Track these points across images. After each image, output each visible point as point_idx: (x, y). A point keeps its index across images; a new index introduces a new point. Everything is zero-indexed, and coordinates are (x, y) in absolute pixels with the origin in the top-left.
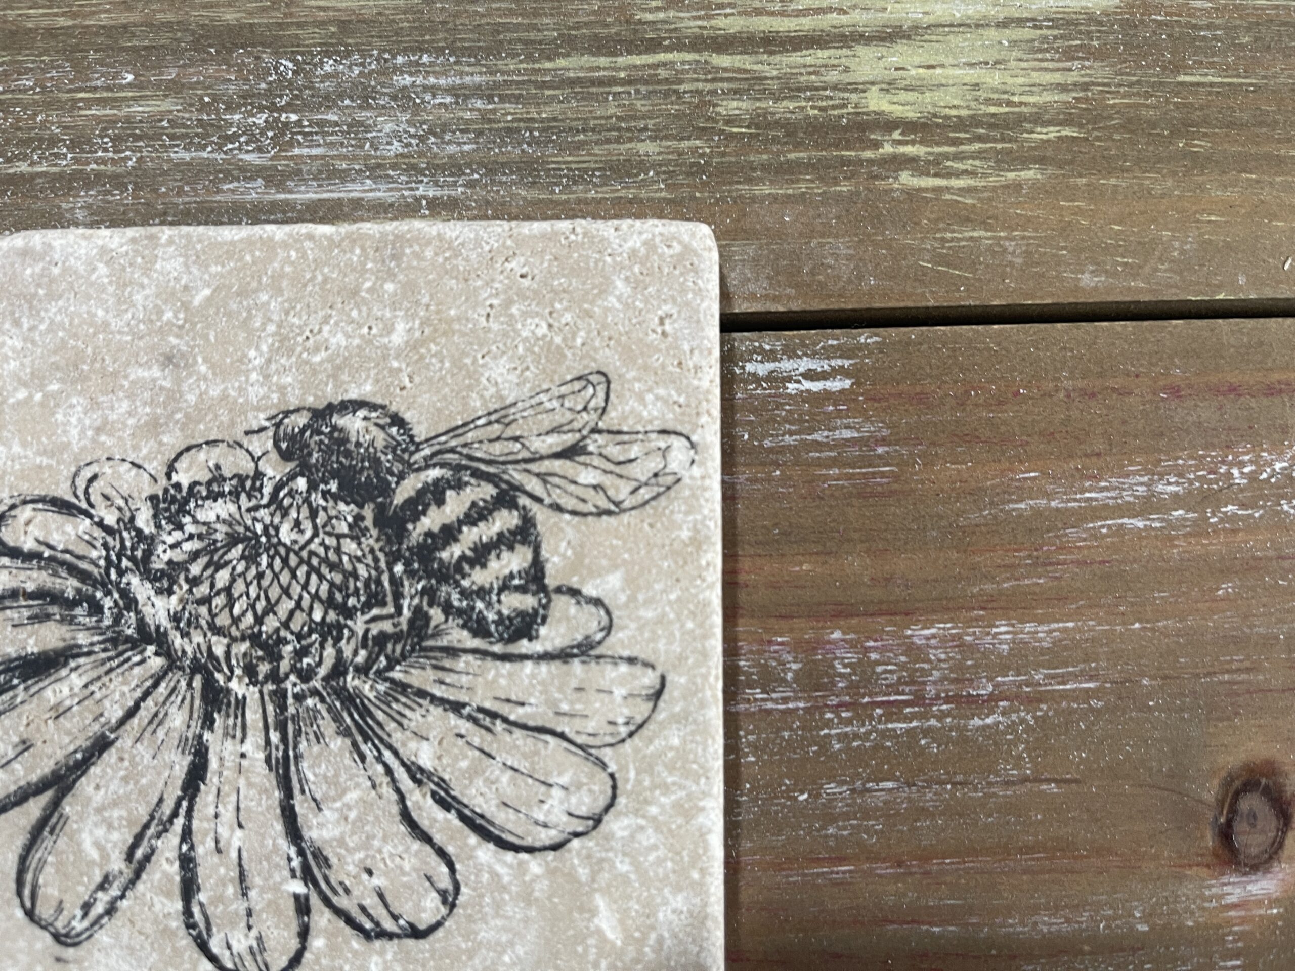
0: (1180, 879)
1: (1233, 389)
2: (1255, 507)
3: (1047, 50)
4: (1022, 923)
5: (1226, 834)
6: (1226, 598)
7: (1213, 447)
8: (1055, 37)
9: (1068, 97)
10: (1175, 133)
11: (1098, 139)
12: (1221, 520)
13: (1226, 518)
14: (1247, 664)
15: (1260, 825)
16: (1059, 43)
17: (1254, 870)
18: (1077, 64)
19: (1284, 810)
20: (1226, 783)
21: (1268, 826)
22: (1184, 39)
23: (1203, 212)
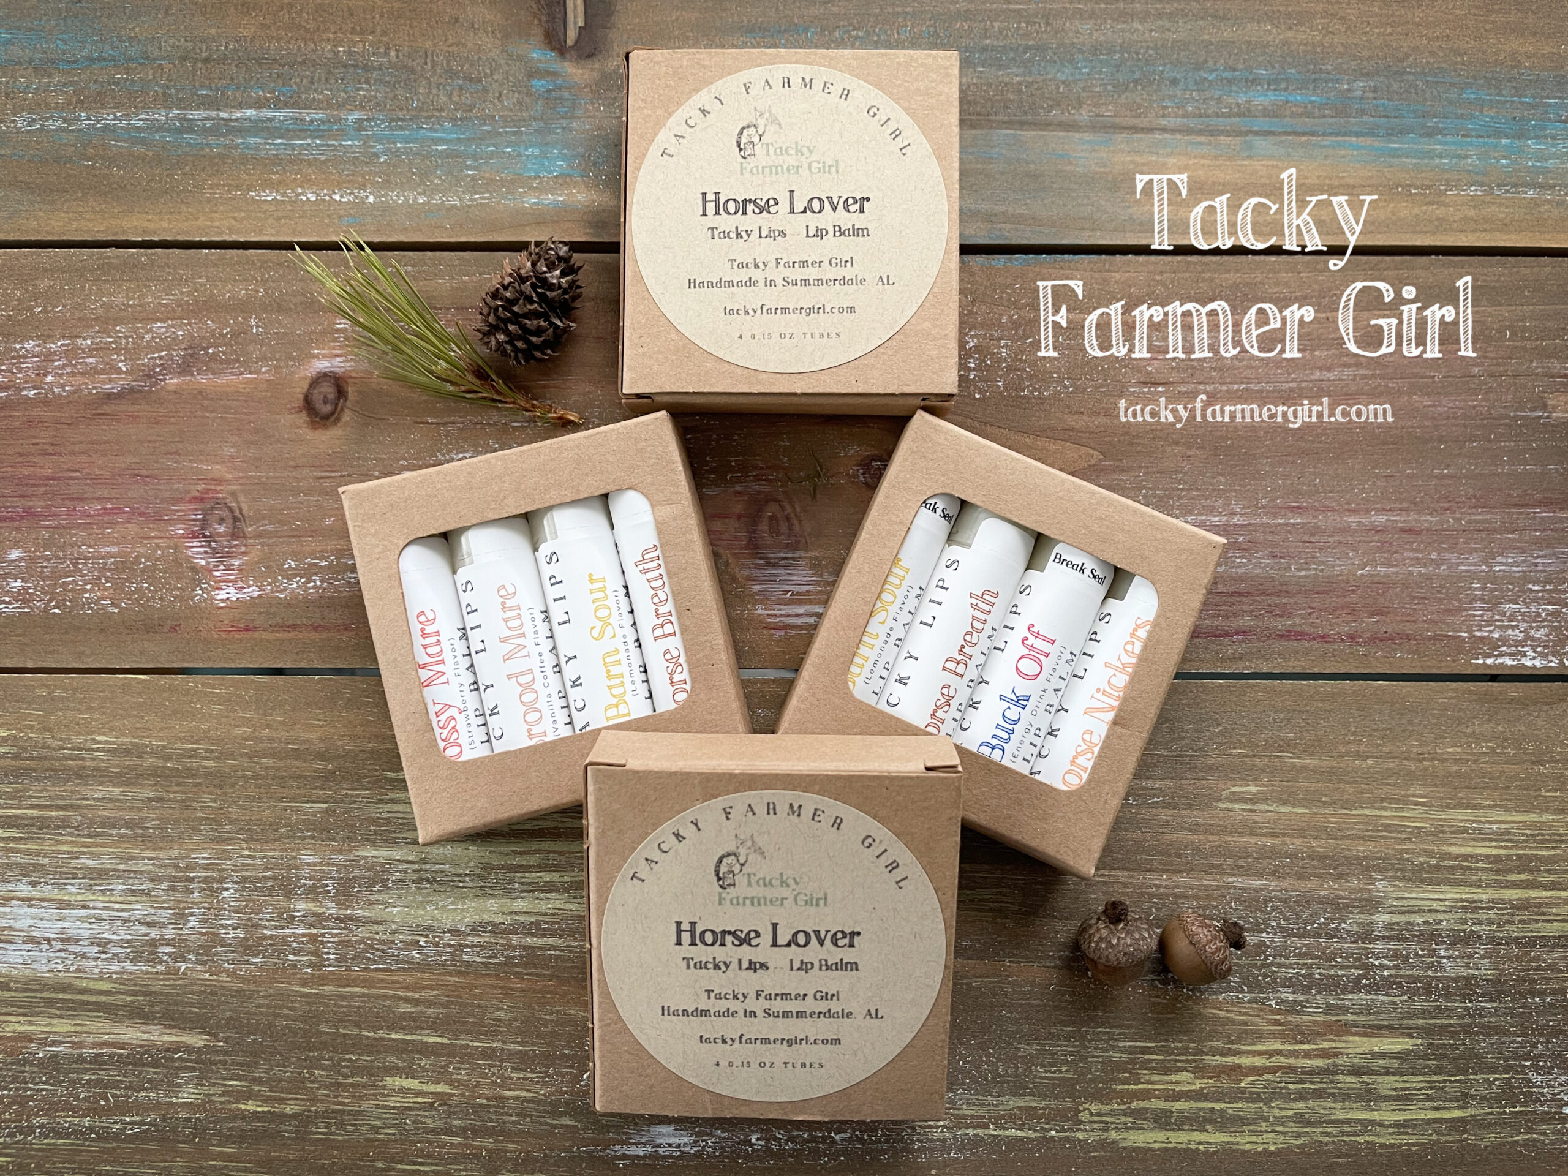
0: (366, 371)
1: (316, 629)
2: (309, 564)
3: (401, 824)
5: (341, 393)
7: (328, 597)
9: (391, 795)
10: (332, 773)
11: (376, 770)
15: (321, 397)
17: (325, 375)
18: (385, 815)
19: (308, 404)
20: (338, 419)
21: (317, 397)
22: (321, 830)
23: (321, 726)
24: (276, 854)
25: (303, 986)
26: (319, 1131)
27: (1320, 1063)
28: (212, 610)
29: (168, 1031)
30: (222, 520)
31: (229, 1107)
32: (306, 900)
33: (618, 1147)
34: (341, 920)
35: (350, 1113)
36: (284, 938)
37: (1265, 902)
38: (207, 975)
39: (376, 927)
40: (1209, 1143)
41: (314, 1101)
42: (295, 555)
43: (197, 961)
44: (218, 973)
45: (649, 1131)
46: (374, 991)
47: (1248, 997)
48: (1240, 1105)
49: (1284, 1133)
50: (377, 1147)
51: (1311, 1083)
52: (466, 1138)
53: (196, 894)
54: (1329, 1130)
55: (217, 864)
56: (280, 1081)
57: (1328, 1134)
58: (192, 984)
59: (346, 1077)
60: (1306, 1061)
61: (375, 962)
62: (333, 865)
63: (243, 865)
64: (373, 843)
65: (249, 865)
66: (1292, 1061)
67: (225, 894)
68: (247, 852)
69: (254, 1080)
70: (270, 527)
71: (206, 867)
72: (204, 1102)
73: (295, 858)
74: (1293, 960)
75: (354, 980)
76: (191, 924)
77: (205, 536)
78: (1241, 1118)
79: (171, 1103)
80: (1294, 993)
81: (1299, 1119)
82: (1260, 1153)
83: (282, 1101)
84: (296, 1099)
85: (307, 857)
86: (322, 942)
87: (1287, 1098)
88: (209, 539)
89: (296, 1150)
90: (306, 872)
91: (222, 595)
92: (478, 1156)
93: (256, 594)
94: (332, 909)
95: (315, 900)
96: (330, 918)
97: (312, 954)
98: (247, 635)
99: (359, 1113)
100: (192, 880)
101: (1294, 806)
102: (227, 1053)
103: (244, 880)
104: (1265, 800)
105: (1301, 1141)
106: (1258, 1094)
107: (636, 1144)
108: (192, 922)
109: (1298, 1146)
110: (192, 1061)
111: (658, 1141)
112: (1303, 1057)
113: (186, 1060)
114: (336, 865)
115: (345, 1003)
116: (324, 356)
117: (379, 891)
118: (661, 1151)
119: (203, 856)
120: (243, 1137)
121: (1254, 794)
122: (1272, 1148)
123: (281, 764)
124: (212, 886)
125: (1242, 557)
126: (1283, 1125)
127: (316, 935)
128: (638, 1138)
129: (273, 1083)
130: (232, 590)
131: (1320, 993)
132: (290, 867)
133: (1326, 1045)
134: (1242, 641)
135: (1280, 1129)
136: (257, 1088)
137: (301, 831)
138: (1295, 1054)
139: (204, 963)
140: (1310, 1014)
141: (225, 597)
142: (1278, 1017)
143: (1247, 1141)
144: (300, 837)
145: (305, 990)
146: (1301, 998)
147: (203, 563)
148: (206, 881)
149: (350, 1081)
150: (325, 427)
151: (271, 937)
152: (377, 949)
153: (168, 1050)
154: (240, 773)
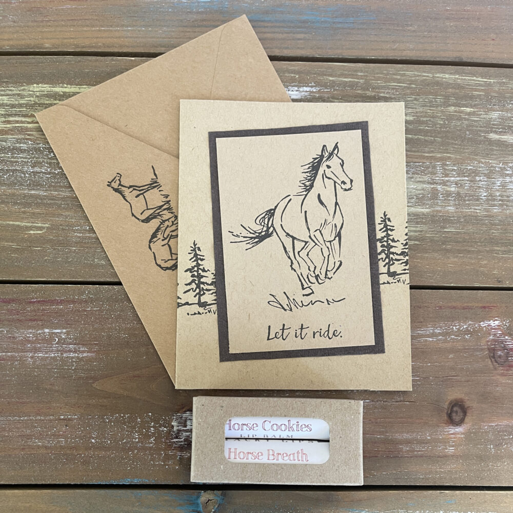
0: (438, 426)
1: (454, 307)
2: (459, 336)
4: (399, 436)
5: (450, 416)
6: (451, 358)
7: (449, 321)
8: (414, 219)
9: (417, 234)
10: (443, 244)
11: (424, 244)
12: (450, 339)
13: (452, 339)
14: (455, 375)
15: (458, 414)
16: (415, 220)
17: (457, 425)
18: (419, 226)
19: (465, 411)
20: (450, 404)
21: (461, 414)
22: (447, 220)
23: (449, 264)
24: (465, 210)
25: (450, 157)
26: (440, 99)
27: (11, 119)
28: (501, 316)
29: (505, 140)
30: (500, 357)
31: (478, 110)
32: (451, 191)
33: (315, 90)
34: (435, 183)
35: (427, 106)
36: (459, 176)
37: (30, 184)
38: (491, 162)
39: (421, 180)
40: (62, 87)
41: (442, 111)
42: (466, 340)
43: (495, 167)
44: (485, 162)
45: (302, 96)
46: (420, 154)
47: (41, 145)
48: (48, 102)
49: (29, 91)
50: (415, 93)
51: (16, 111)
52: (378, 95)
53: (498, 194)
54: (10, 92)
55: (490, 206)
56: (457, 119)
57: (10, 90)
58: (497, 158)
59: (430, 120)
60: (17, 119)
61: (420, 166)
62: (440, 206)
63: (479, 206)
64: (423, 214)
65: (476, 206)
66: (23, 119)
67: (485, 194)
68: (478, 211)
69: (468, 120)
70: (478, 353)
71: (494, 205)
72: (488, 111)
73: (457, 208)
74: (20, 160)
75: (428, 159)
76: (499, 182)
77: (506, 349)
78: (47, 97)
79: (502, 112)
80: (21, 147)
81: (22, 96)
82: (41, 83)
83: (455, 112)
84: (450, 112)
85: (451, 209)
86: (443, 174)
87: (27, 105)
88: (504, 348)
89: (449, 92)
90: (452, 203)
91: (497, 323)
92: (373, 88)
93: (482, 323)
94: (439, 187)
95: (447, 191)
96: (440, 184)
97: (447, 170)
98: (484, 305)
99: (423, 106)
100: (500, 200)
101: (14, 225)
102: (480, 131)
103: (478, 200)
104: (27, 227)
105: (22, 88)
106: (39, 106)
107: (307, 92)
108: (498, 183)
109: (24, 86)
110: (494, 128)
111: (297, 92)
112: (19, 121)
113: (497, 128)
114: (438, 205)
115: (432, 149)
116: (458, 434)
117: (420, 194)
118: (296, 89)
119: (496, 210)
120: (472, 97)
121: (31, 230)
122: (35, 85)
123: (466, 248)
124: (491, 198)
125: (30, 337)
126: (30, 94)
127: (446, 177)
128: (306, 94)
129: (460, 119)
130: (493, 325)
131: (9, 146)
132: (459, 205)
133: (8, 126)
134: (32, 299)
135: (31, 93)
136: (466, 117)
137: (455, 220)
138: (22, 122)
139: (492, 167)
140: (14, 138)
141: (495, 322)
142: (28, 137)
143: (46, 88)
144: (456, 217)
145: (449, 155)
146: (18, 145)
147: (506, 337)
148: (494, 200)
149: (428, 119)
150: (456, 400)
151: (465, 177)
152: (419, 171)
153: (504, 132)
154: (483, 244)
